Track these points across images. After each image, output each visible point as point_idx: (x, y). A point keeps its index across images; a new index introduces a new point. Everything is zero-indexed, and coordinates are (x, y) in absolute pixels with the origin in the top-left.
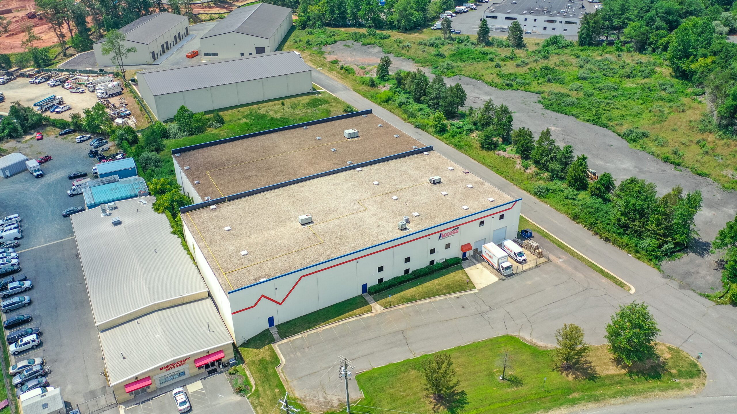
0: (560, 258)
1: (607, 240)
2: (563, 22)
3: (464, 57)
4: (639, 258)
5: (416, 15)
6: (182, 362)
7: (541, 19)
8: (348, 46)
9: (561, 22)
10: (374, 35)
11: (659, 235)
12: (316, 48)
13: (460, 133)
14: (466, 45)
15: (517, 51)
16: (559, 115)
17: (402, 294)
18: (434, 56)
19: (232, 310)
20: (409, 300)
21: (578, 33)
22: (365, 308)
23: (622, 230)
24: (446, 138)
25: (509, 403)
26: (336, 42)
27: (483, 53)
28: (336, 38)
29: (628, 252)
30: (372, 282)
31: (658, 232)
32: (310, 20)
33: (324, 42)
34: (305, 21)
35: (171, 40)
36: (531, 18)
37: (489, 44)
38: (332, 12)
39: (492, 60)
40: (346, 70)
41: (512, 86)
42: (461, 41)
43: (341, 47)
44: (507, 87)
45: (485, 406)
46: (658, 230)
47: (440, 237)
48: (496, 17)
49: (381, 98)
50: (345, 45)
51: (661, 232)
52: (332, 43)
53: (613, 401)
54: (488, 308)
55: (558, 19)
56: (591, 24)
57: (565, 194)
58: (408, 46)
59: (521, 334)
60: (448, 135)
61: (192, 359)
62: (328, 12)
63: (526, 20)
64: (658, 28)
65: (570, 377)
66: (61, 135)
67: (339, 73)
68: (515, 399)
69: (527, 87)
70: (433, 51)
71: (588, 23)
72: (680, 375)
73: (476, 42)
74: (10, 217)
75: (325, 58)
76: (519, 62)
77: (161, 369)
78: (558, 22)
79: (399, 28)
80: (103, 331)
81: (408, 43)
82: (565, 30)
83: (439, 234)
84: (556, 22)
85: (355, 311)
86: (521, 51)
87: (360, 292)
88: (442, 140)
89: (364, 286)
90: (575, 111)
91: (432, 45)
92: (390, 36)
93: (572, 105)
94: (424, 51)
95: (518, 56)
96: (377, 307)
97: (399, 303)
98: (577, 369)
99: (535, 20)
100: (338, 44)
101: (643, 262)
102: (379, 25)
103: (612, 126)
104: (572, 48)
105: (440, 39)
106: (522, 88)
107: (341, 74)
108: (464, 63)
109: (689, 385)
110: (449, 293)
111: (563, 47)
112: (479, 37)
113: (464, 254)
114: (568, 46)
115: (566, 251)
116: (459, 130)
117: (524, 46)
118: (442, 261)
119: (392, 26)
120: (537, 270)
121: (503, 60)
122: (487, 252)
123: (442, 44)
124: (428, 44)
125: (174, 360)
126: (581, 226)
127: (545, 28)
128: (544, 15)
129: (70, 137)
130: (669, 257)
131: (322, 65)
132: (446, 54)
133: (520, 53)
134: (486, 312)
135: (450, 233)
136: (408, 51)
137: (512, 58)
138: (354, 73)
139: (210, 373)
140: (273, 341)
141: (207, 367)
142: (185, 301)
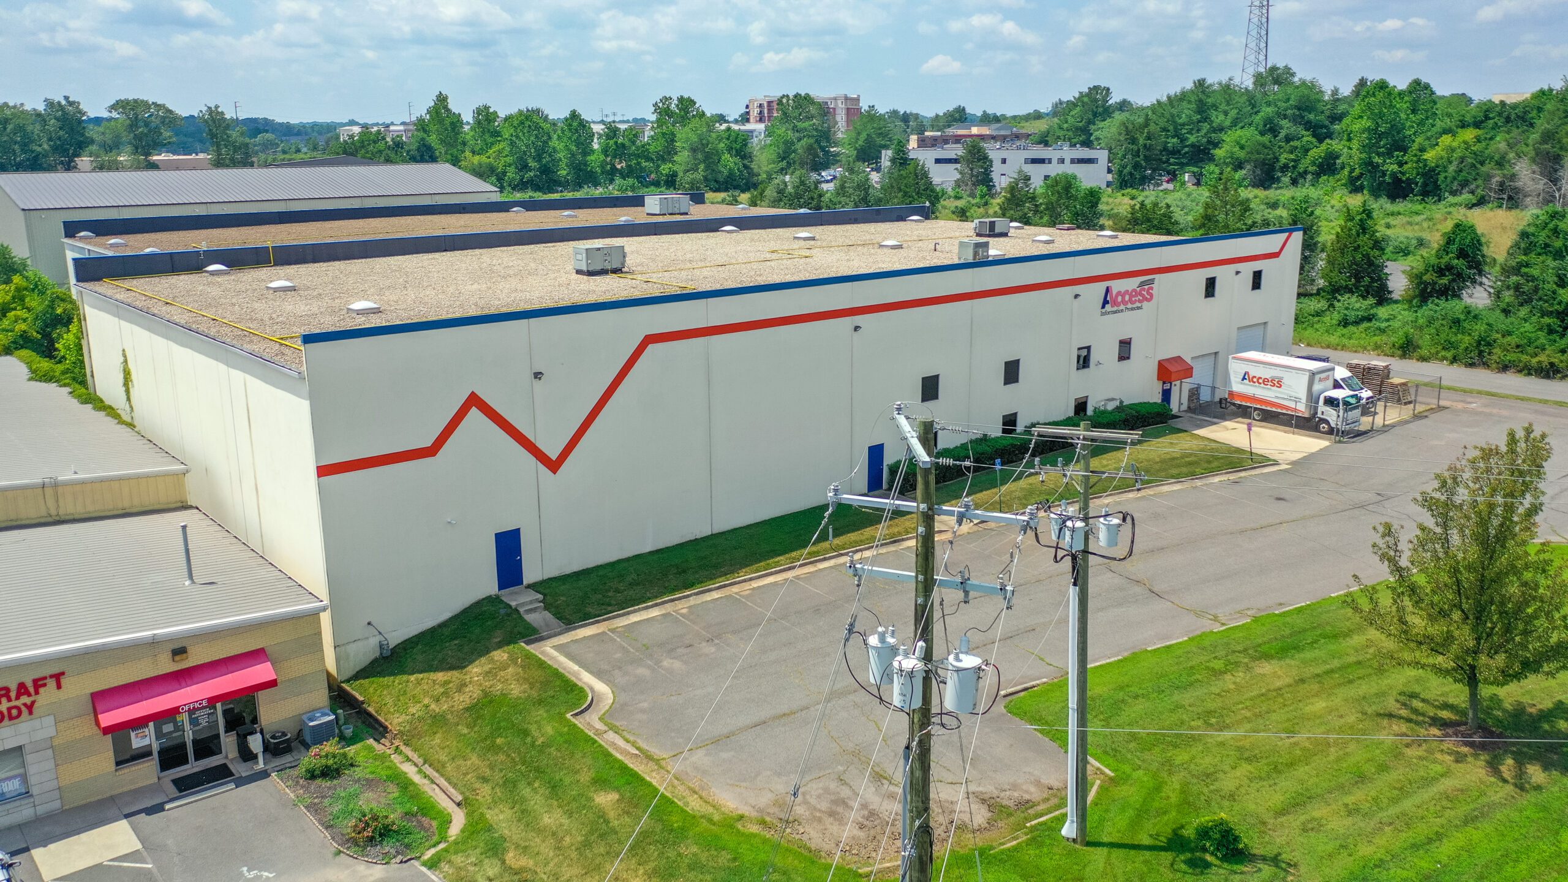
0: (1464, 402)
2: (1068, 161)
6: (11, 696)
21: (1109, 170)
47: (1105, 302)
61: (78, 686)
64: (1288, 139)
78: (1055, 161)
83: (1101, 286)
85: (869, 531)
89: (871, 454)
99: (1004, 161)
110: (1192, 475)
113: (1165, 398)
118: (1111, 406)
128: (1021, 150)
134: (1376, 503)
135: (1130, 296)
139: (185, 786)
140: (532, 635)
141: (171, 757)
142: (69, 507)
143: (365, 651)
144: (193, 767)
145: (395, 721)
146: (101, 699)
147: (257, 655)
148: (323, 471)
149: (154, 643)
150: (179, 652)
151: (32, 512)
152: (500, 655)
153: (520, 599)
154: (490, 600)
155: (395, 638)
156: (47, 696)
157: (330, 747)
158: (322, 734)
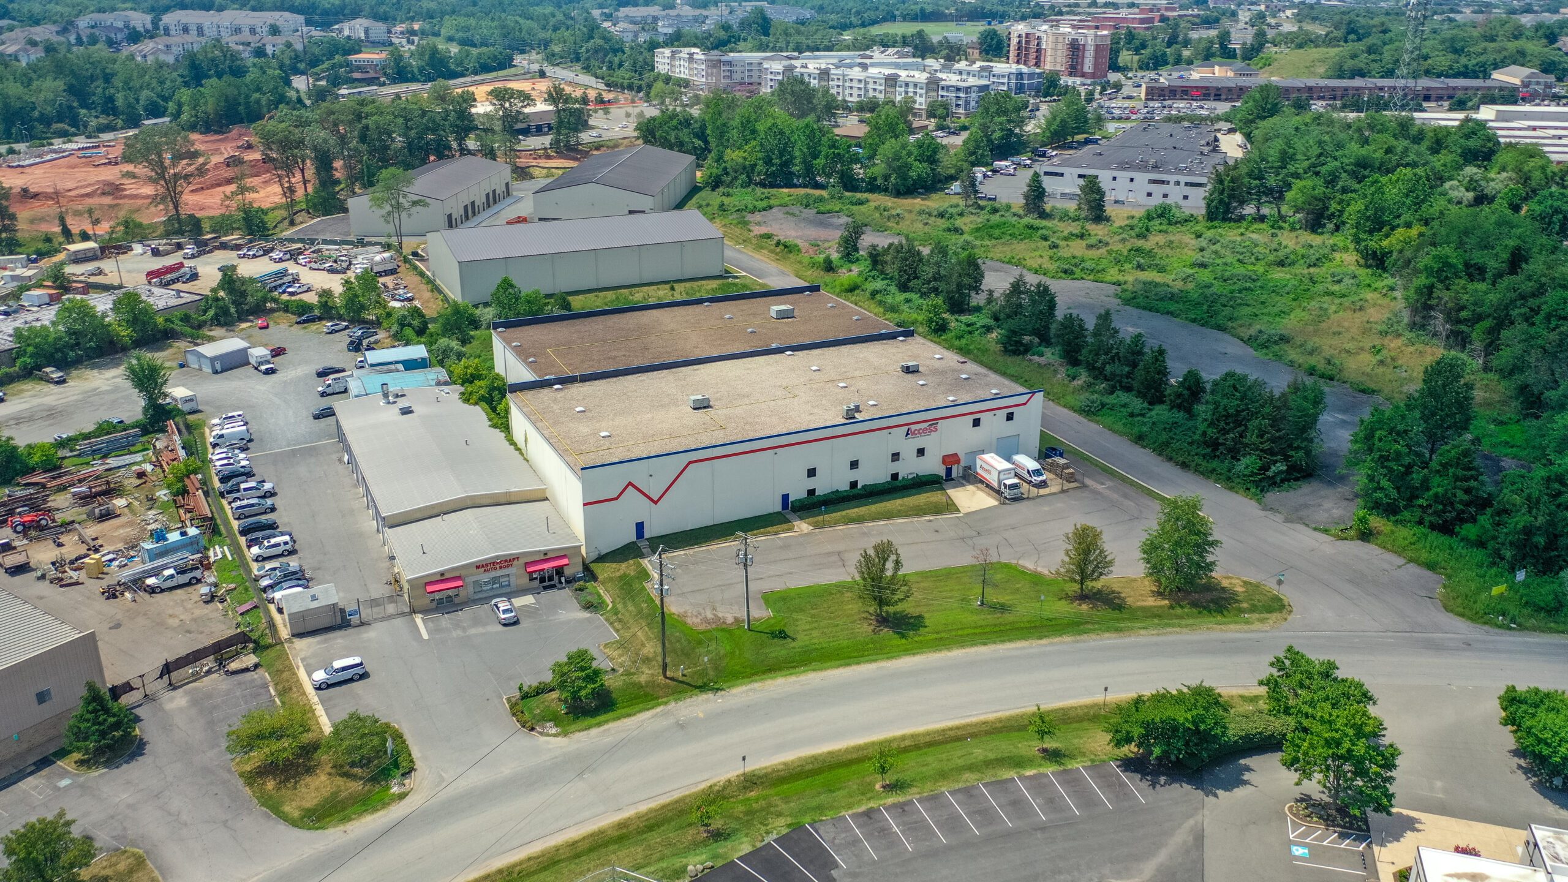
0: (1102, 484)
1: (1184, 466)
2: (1182, 184)
3: (997, 232)
4: (1231, 489)
5: (918, 169)
6: (507, 562)
7: (1142, 178)
8: (793, 215)
9: (1178, 183)
10: (840, 198)
11: (1262, 451)
12: (735, 216)
13: (970, 333)
14: (1002, 216)
15: (1094, 226)
16: (1147, 313)
17: (844, 513)
18: (944, 230)
19: (584, 498)
20: (853, 521)
21: (1204, 198)
22: (785, 526)
23: (1209, 450)
24: (945, 340)
25: (987, 630)
26: (771, 207)
27: (1031, 227)
28: (772, 202)
29: (1216, 481)
30: (798, 493)
31: (1261, 446)
32: (727, 174)
33: (750, 206)
34: (718, 176)
35: (480, 200)
36: (1123, 176)
37: (1043, 215)
38: (768, 162)
39: (1045, 239)
40: (786, 247)
41: (1073, 273)
42: (995, 211)
43: (780, 215)
44: (1063, 275)
45: (950, 630)
46: (1262, 443)
47: (908, 434)
48: (1062, 175)
49: (842, 285)
50: (787, 213)
51: (1266, 446)
52: (764, 210)
53: (1142, 632)
54: (975, 533)
55: (1172, 178)
56: (1226, 183)
57: (1130, 410)
58: (898, 215)
59: (1020, 562)
60: (950, 335)
61: (522, 561)
62: (760, 162)
63: (1114, 179)
64: (1344, 191)
65: (1084, 607)
66: (298, 323)
67: (771, 251)
68: (995, 625)
69: (1100, 275)
70: (942, 223)
71: (1221, 182)
72: (1253, 609)
73: (1021, 212)
74: (230, 414)
75: (750, 231)
76: (1093, 240)
77: (478, 567)
78: (1172, 183)
79: (886, 190)
80: (390, 527)
81: (899, 211)
82: (1186, 197)
83: (906, 428)
84: (1168, 182)
85: (769, 529)
86: (1101, 227)
87: (778, 508)
88: (939, 343)
89: (785, 497)
90: (1173, 307)
91: (941, 215)
92: (868, 201)
93: (1170, 299)
94: (927, 224)
95: (1092, 233)
96: (803, 527)
97: (837, 523)
98: (1098, 600)
99: (1132, 180)
100: (773, 210)
101: (1237, 492)
102: (849, 183)
103: (1233, 328)
104: (1191, 224)
105: (957, 206)
106: (1091, 277)
107: (777, 254)
108: (994, 241)
109: (1261, 620)
110: (917, 515)
111: (1176, 223)
112: (1027, 204)
113: (949, 471)
114: (1186, 221)
115: (1115, 476)
116: (970, 329)
117: (1108, 219)
118: (910, 477)
119: (872, 187)
120: (1062, 495)
121: (1066, 239)
122: (984, 466)
123: (961, 214)
124: (936, 213)
125: (497, 557)
126: (1148, 451)
127: (1149, 195)
128: (1148, 171)
129: (313, 327)
130: (1279, 486)
131: (744, 241)
132: (966, 228)
133: (1098, 231)
134: (971, 538)
135: (925, 430)
136: (898, 223)
137: (1082, 236)
138: (799, 250)
139: (546, 588)
140: (642, 556)
141: (542, 580)
142: (513, 499)
143: (594, 555)
144: (547, 583)
145: (601, 578)
146: (527, 564)
147: (564, 557)
148: (585, 504)
149: (539, 551)
150: (546, 554)
151: (503, 500)
152: (631, 562)
153: (642, 544)
154: (634, 543)
155: (604, 552)
156: (515, 562)
157: (581, 583)
158: (580, 579)
